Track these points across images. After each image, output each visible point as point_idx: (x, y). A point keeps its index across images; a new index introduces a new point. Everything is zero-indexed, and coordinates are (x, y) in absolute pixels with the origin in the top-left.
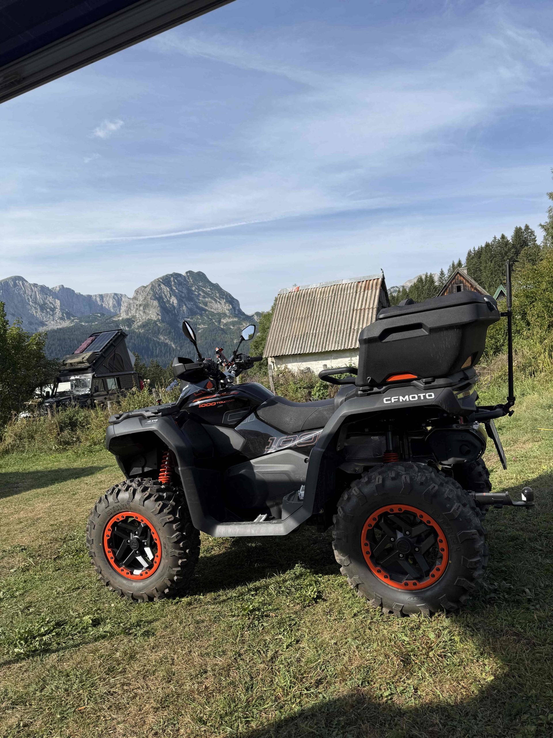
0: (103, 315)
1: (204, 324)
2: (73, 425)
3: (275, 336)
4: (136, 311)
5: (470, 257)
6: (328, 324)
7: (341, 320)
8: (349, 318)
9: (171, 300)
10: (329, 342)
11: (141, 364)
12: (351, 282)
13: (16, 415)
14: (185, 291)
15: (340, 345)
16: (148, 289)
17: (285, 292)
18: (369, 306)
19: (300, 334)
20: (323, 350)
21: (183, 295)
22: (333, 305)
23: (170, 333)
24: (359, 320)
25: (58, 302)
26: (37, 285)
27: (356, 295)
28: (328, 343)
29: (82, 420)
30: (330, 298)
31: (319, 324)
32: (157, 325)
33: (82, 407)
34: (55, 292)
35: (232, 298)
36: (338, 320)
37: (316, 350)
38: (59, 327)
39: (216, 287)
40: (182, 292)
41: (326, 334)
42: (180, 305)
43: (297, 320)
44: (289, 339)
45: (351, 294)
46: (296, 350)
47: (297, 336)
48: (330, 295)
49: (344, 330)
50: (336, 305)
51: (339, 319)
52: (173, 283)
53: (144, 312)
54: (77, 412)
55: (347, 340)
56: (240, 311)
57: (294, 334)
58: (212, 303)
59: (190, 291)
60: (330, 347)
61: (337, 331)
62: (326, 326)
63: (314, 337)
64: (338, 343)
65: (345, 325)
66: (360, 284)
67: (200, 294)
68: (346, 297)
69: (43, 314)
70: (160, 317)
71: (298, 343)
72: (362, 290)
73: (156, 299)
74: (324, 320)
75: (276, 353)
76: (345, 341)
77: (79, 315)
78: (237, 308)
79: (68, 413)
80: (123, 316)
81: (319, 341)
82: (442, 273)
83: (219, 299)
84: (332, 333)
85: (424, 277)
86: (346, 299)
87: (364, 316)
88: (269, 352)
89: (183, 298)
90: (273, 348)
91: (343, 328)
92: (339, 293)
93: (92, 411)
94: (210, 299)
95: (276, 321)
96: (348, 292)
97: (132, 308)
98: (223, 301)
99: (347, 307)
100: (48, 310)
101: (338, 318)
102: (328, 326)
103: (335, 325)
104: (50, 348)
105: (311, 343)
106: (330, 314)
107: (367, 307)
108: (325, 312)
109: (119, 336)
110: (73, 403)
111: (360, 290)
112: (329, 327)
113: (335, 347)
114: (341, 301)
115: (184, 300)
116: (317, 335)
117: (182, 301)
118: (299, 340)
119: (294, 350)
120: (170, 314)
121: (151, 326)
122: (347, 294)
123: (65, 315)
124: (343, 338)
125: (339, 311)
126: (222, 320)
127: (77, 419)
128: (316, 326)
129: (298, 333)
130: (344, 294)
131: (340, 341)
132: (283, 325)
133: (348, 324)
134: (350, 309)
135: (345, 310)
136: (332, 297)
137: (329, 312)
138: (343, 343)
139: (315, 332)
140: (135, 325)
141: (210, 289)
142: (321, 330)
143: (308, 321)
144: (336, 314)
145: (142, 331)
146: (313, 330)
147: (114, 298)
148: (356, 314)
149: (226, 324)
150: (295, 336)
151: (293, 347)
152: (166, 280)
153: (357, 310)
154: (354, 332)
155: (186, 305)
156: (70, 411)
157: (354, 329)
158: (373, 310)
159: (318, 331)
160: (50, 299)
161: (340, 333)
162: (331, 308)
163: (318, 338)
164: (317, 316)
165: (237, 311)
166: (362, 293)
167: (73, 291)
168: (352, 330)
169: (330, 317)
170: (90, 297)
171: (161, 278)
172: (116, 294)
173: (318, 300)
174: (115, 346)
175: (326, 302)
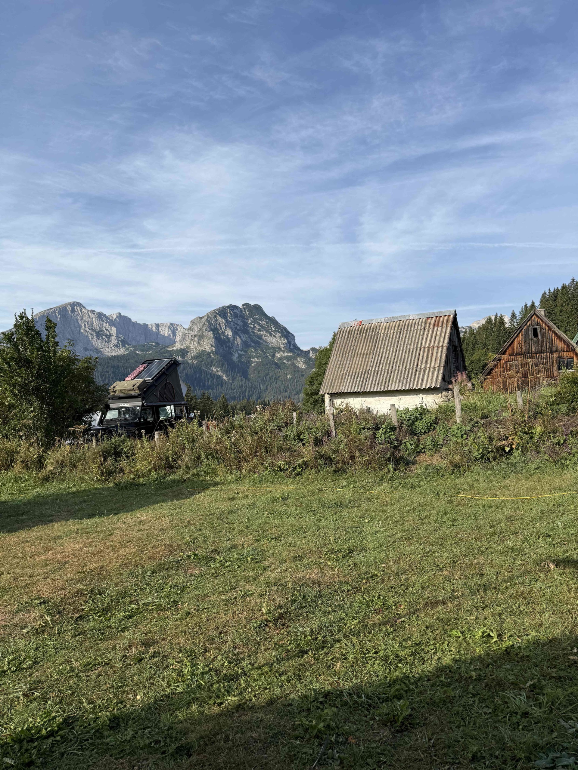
0: (158, 344)
1: (257, 357)
2: (117, 454)
3: (333, 372)
4: (190, 342)
5: (545, 300)
6: (392, 361)
7: (406, 358)
8: (415, 356)
9: (226, 332)
10: (393, 381)
11: (192, 395)
12: (419, 317)
13: (59, 441)
14: (240, 323)
15: (404, 385)
16: (204, 320)
17: (346, 326)
18: (439, 344)
19: (361, 370)
20: (386, 389)
21: (239, 328)
22: (398, 341)
23: (223, 365)
24: (427, 359)
25: (114, 330)
26: (94, 311)
27: (424, 332)
28: (391, 382)
29: (127, 450)
30: (395, 334)
31: (382, 361)
32: (210, 356)
33: (128, 437)
34: (112, 320)
35: (288, 332)
36: (403, 358)
37: (377, 388)
38: (113, 354)
39: (272, 321)
40: (238, 325)
41: (390, 372)
42: (234, 338)
43: (358, 356)
44: (349, 376)
45: (419, 331)
46: (356, 388)
47: (357, 373)
48: (395, 331)
49: (409, 369)
50: (401, 342)
51: (405, 357)
52: (229, 315)
53: (199, 343)
54: (123, 442)
55: (412, 380)
56: (295, 346)
57: (354, 371)
58: (267, 336)
59: (245, 324)
60: (393, 387)
61: (402, 370)
62: (390, 363)
63: (375, 375)
64: (403, 383)
65: (410, 363)
66: (429, 320)
67: (255, 327)
68: (413, 334)
69: (99, 341)
70: (214, 349)
71: (358, 380)
72: (431, 327)
73: (212, 330)
74: (388, 358)
75: (334, 390)
76: (411, 381)
77: (134, 344)
78: (293, 343)
79: (113, 441)
80: (178, 346)
81: (381, 379)
82: (513, 315)
83: (274, 333)
84: (397, 371)
85: (493, 318)
86: (412, 336)
87: (432, 354)
88: (327, 389)
89: (238, 330)
90: (331, 385)
91: (408, 367)
92: (406, 329)
93: (138, 441)
94: (265, 333)
95: (335, 356)
96: (416, 328)
97: (187, 339)
98: (278, 335)
99: (414, 344)
100: (104, 337)
101: (403, 356)
102: (392, 363)
103: (400, 363)
104: (103, 375)
105: (372, 381)
106: (395, 351)
107: (436, 345)
108: (389, 348)
109: (172, 364)
110: (120, 431)
111: (429, 327)
112: (393, 365)
113: (398, 387)
114: (407, 338)
115: (239, 332)
116: (379, 373)
117: (237, 334)
118: (359, 377)
119: (353, 387)
120: (224, 346)
121: (205, 357)
122: (414, 330)
123: (120, 342)
124: (408, 377)
125: (405, 348)
126: (276, 355)
127: (122, 449)
128: (378, 363)
129: (358, 369)
130: (410, 331)
131: (405, 380)
132: (343, 360)
133: (414, 362)
134: (417, 346)
135: (412, 347)
136: (397, 333)
137: (393, 349)
138: (408, 383)
139: (377, 369)
140: (189, 356)
141: (266, 322)
142: (384, 368)
143: (371, 358)
144: (401, 351)
145: (195, 362)
146: (376, 367)
147: (169, 328)
148: (424, 352)
149: (280, 359)
150: (356, 373)
151: (352, 384)
152: (222, 312)
153: (424, 348)
154: (420, 372)
155: (240, 337)
156: (115, 439)
157: (421, 368)
158: (442, 349)
159: (380, 369)
160: (107, 326)
161: (405, 372)
162: (396, 344)
163: (380, 376)
164: (380, 352)
165: (292, 345)
166: (431, 330)
167: (130, 319)
168: (418, 370)
169: (394, 354)
170: (146, 325)
171: (217, 310)
172: (171, 324)
173: (382, 335)
174: (167, 375)
175: (391, 338)
